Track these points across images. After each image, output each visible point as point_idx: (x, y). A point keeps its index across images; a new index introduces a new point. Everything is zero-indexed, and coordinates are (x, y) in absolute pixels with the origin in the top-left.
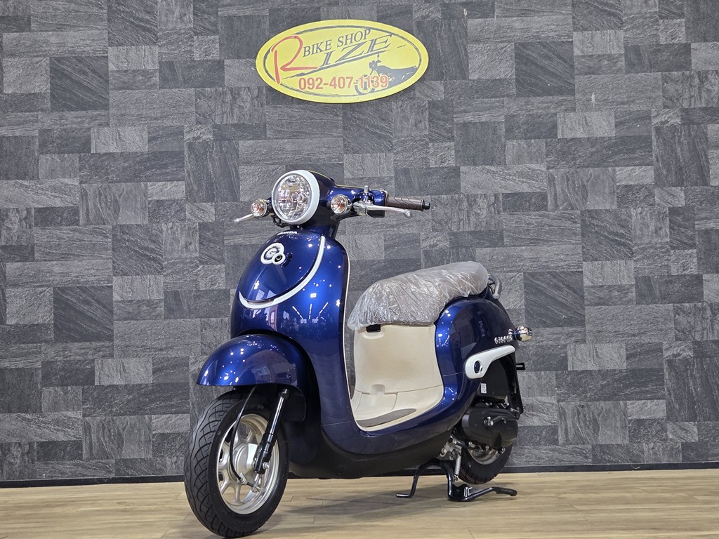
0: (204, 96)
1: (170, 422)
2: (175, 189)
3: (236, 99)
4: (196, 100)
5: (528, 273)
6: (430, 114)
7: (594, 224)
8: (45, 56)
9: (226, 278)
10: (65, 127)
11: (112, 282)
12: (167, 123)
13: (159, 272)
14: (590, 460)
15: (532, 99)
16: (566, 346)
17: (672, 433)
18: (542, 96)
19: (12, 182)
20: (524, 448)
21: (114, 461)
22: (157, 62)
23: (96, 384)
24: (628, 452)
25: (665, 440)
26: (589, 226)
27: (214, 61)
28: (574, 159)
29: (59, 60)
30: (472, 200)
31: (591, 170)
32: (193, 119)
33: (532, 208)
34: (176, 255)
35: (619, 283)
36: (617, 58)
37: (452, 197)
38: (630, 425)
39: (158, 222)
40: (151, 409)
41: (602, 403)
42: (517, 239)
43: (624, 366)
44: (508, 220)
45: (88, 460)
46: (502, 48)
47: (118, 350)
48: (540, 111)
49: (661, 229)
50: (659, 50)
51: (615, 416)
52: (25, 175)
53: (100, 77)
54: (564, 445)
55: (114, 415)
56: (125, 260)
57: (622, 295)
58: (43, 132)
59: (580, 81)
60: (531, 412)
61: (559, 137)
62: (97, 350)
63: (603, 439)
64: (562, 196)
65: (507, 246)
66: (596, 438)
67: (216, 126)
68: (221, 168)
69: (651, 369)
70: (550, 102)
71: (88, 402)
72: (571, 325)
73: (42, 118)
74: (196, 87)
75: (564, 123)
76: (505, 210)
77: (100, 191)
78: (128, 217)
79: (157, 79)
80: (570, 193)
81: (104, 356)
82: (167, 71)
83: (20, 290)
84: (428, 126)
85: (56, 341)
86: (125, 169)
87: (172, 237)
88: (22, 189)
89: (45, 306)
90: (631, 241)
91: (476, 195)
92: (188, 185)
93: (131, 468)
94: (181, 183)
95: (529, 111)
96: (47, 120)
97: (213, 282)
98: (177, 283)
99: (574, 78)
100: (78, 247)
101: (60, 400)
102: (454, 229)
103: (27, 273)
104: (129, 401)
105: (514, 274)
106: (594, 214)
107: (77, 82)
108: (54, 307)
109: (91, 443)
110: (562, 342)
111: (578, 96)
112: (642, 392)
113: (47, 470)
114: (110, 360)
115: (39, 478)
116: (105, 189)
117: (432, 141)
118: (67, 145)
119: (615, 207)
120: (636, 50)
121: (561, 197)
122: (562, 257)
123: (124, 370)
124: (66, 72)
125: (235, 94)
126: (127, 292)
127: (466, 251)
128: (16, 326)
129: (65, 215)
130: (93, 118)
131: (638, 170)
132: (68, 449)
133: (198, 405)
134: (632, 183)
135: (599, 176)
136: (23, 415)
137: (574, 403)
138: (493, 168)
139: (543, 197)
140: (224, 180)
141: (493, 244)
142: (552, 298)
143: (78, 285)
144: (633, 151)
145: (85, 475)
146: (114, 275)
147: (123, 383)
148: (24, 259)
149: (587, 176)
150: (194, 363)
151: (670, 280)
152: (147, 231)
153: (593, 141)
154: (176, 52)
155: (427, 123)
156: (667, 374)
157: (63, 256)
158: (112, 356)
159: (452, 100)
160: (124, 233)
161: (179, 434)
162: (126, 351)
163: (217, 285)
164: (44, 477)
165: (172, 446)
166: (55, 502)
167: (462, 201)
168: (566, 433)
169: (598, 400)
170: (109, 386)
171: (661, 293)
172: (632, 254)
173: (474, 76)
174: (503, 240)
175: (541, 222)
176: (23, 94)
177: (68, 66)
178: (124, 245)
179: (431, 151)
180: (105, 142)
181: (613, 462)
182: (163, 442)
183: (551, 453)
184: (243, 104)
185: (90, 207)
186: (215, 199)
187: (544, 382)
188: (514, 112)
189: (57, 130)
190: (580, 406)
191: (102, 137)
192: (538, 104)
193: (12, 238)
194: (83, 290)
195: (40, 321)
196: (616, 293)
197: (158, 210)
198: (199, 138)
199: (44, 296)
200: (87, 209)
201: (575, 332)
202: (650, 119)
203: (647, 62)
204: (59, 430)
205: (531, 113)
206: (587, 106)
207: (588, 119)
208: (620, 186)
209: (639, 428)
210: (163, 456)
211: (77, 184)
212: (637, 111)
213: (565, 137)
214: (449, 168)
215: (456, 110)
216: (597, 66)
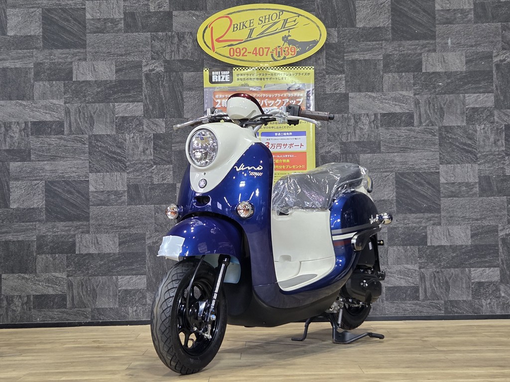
0: (158, 39)
1: (131, 281)
2: (135, 108)
3: (181, 41)
4: (152, 42)
5: (399, 173)
6: (326, 53)
7: (448, 137)
8: (38, 8)
9: (173, 175)
10: (53, 61)
11: (88, 178)
12: (130, 59)
13: (124, 170)
14: (443, 312)
15: (404, 43)
16: (426, 227)
17: (504, 292)
18: (411, 40)
19: (14, 102)
20: (394, 303)
21: (90, 310)
22: (122, 12)
23: (77, 253)
24: (471, 305)
25: (498, 298)
26: (445, 138)
27: (165, 13)
28: (435, 88)
29: (49, 10)
30: (357, 118)
31: (447, 96)
32: (149, 55)
33: (402, 125)
34: (136, 158)
35: (467, 181)
36: (468, 11)
37: (343, 116)
38: (473, 286)
39: (123, 133)
40: (117, 272)
41: (452, 270)
42: (391, 148)
43: (469, 243)
44: (384, 133)
45: (71, 308)
46: (381, 4)
47: (93, 227)
48: (410, 52)
49: (498, 140)
50: (500, 6)
51: (461, 279)
52: (24, 97)
53: (80, 23)
54: (423, 300)
55: (90, 276)
56: (98, 161)
57: (469, 190)
58: (37, 65)
59: (440, 29)
60: (400, 276)
61: (423, 71)
62: (77, 228)
63: (452, 297)
64: (425, 115)
65: (383, 152)
66: (447, 296)
67: (166, 61)
68: (170, 92)
69: (490, 245)
70: (417, 45)
71: (71, 266)
72: (431, 213)
73: (36, 54)
74: (151, 32)
75: (427, 60)
76: (382, 126)
77: (79, 110)
78: (100, 129)
79: (123, 25)
80: (431, 113)
81: (82, 232)
82: (129, 20)
83: (20, 182)
84: (325, 63)
85: (47, 221)
86: (98, 93)
87: (133, 144)
88: (21, 107)
89: (39, 194)
90: (476, 149)
91: (360, 115)
92: (145, 106)
93: (103, 315)
94: (140, 104)
95: (401, 51)
96: (40, 56)
97: (164, 178)
98: (137, 179)
99: (435, 27)
100: (63, 151)
101: (50, 264)
102: (344, 140)
103: (26, 170)
104: (101, 265)
105: (388, 174)
106: (449, 129)
107: (63, 28)
108: (46, 195)
109: (73, 296)
110: (423, 225)
111: (438, 40)
112: (482, 262)
113: (40, 316)
114: (87, 235)
115: (34, 322)
116: (83, 108)
117: (328, 73)
118: (55, 75)
119: (464, 124)
120: (483, 6)
121: (424, 117)
122: (424, 161)
123: (98, 243)
124: (54, 20)
125: (181, 37)
126: (100, 185)
127: (352, 156)
128: (18, 209)
129: (54, 127)
130: (74, 55)
131: (482, 96)
132: (56, 300)
133: (152, 269)
134: (478, 106)
135: (453, 101)
136: (22, 275)
137: (431, 270)
138: (374, 95)
139: (411, 116)
140: (172, 101)
141: (373, 152)
142: (417, 192)
143: (63, 179)
144: (479, 82)
145: (69, 320)
146: (90, 172)
147: (96, 252)
148: (23, 160)
149: (444, 101)
150: (150, 238)
151: (505, 179)
152: (115, 140)
153: (449, 75)
154: (137, 5)
155: (324, 60)
156: (501, 248)
157: (52, 157)
158: (88, 232)
159: (343, 43)
160: (97, 141)
161: (138, 290)
162: (99, 229)
163: (167, 180)
164: (39, 321)
165: (133, 299)
166: (46, 340)
167: (350, 119)
168: (425, 292)
169: (449, 268)
170: (87, 254)
171: (498, 189)
172: (477, 159)
173: (360, 25)
174: (380, 148)
175: (409, 135)
176: (22, 36)
177: (56, 15)
178: (97, 150)
179: (328, 81)
180: (83, 72)
181: (459, 313)
182: (126, 296)
183: (414, 307)
184: (186, 45)
185: (72, 120)
186: (166, 116)
187: (409, 254)
188: (390, 52)
189: (47, 63)
190: (436, 271)
191: (81, 69)
192: (408, 46)
193: (14, 143)
194: (67, 183)
195: (35, 206)
196: (464, 188)
197: (123, 124)
198: (153, 70)
199: (38, 187)
200: (70, 123)
201: (433, 217)
202: (492, 58)
203: (490, 15)
204: (49, 287)
205: (403, 52)
206: (445, 48)
207: (446, 58)
208: (468, 108)
209: (479, 289)
210: (126, 306)
211: (62, 104)
212: (482, 52)
213: (428, 71)
214: (341, 94)
215: (346, 50)
216: (453, 18)
